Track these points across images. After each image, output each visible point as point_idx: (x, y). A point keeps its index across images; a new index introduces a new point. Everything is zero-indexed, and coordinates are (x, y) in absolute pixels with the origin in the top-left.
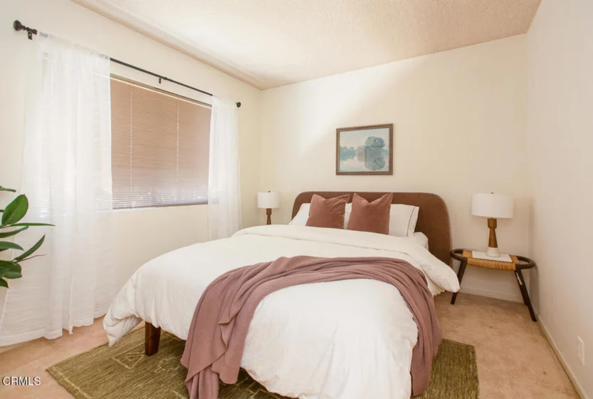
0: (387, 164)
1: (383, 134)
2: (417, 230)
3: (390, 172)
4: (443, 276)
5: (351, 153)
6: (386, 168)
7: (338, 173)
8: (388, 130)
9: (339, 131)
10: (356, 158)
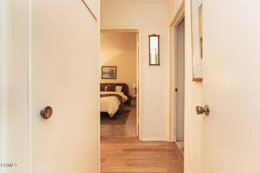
0: (115, 76)
1: (114, 69)
2: (122, 91)
3: (116, 78)
4: (125, 98)
5: (105, 73)
6: (115, 77)
7: (102, 78)
8: (115, 68)
9: (102, 67)
10: (107, 75)
